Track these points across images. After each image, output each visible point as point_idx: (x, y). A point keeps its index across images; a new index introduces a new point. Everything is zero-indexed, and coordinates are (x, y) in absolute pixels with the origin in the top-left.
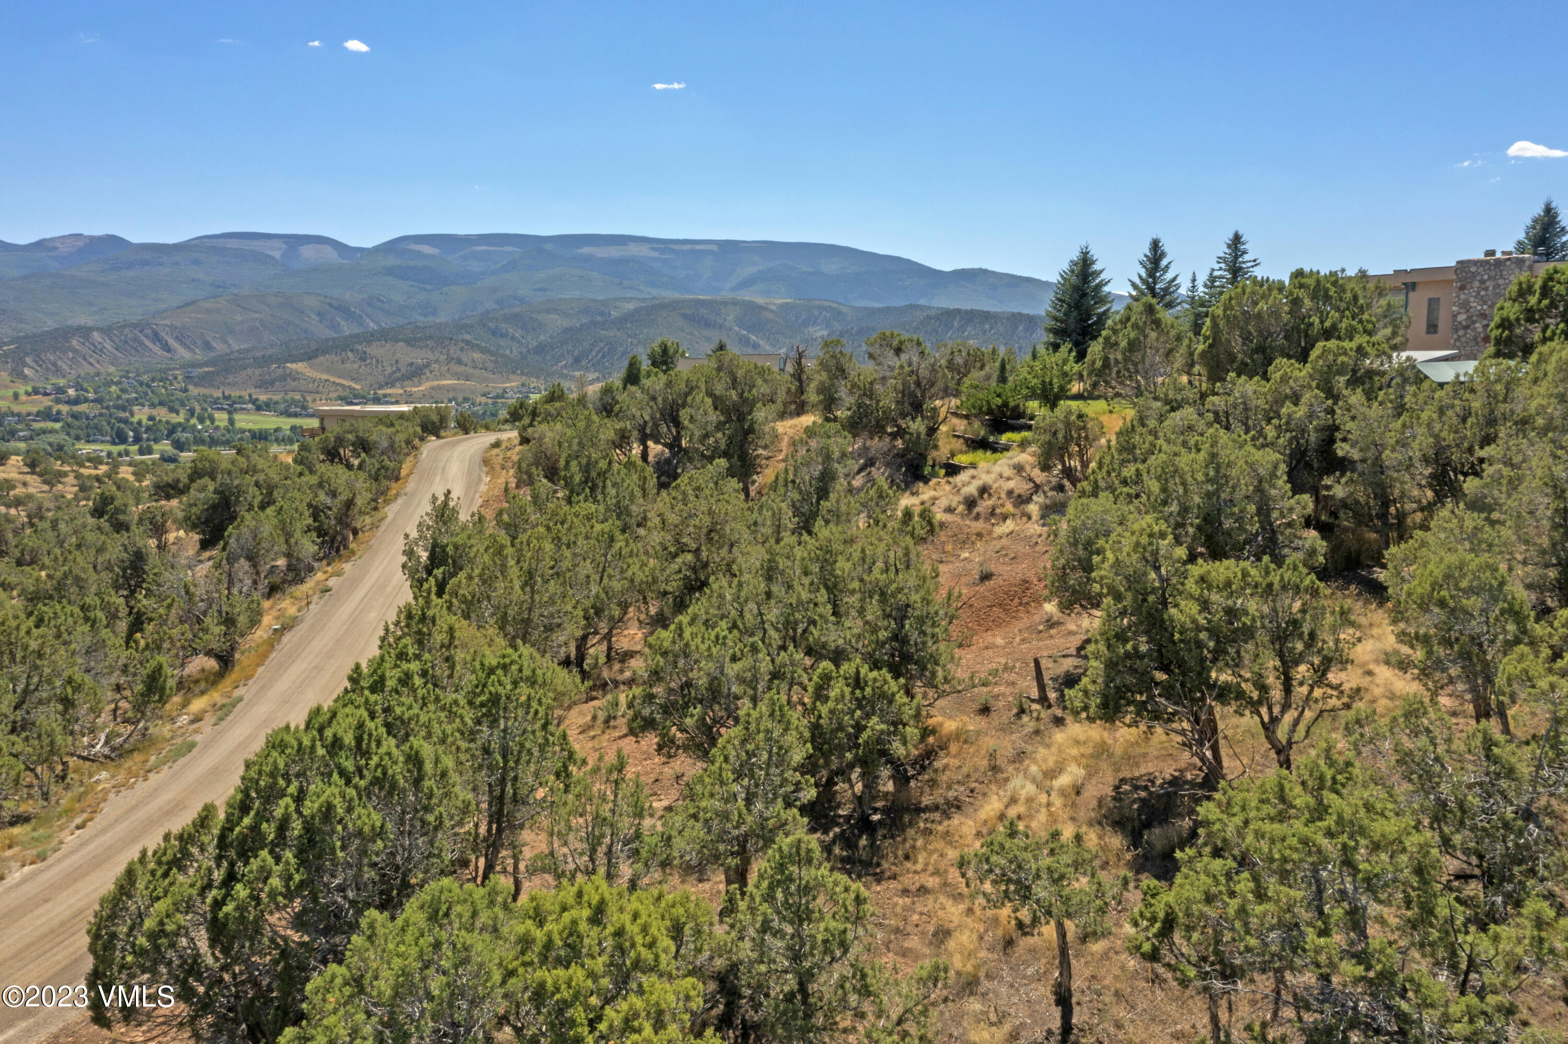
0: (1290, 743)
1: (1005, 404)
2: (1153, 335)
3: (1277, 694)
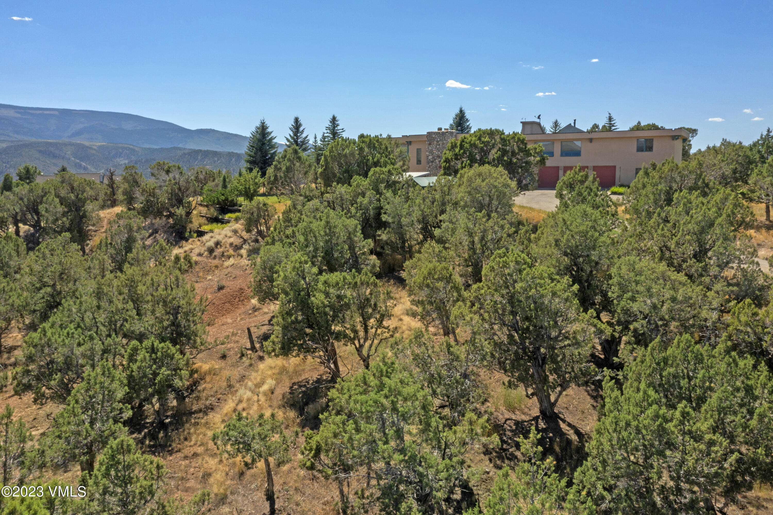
0: (369, 356)
1: (227, 199)
2: (298, 164)
3: (361, 334)
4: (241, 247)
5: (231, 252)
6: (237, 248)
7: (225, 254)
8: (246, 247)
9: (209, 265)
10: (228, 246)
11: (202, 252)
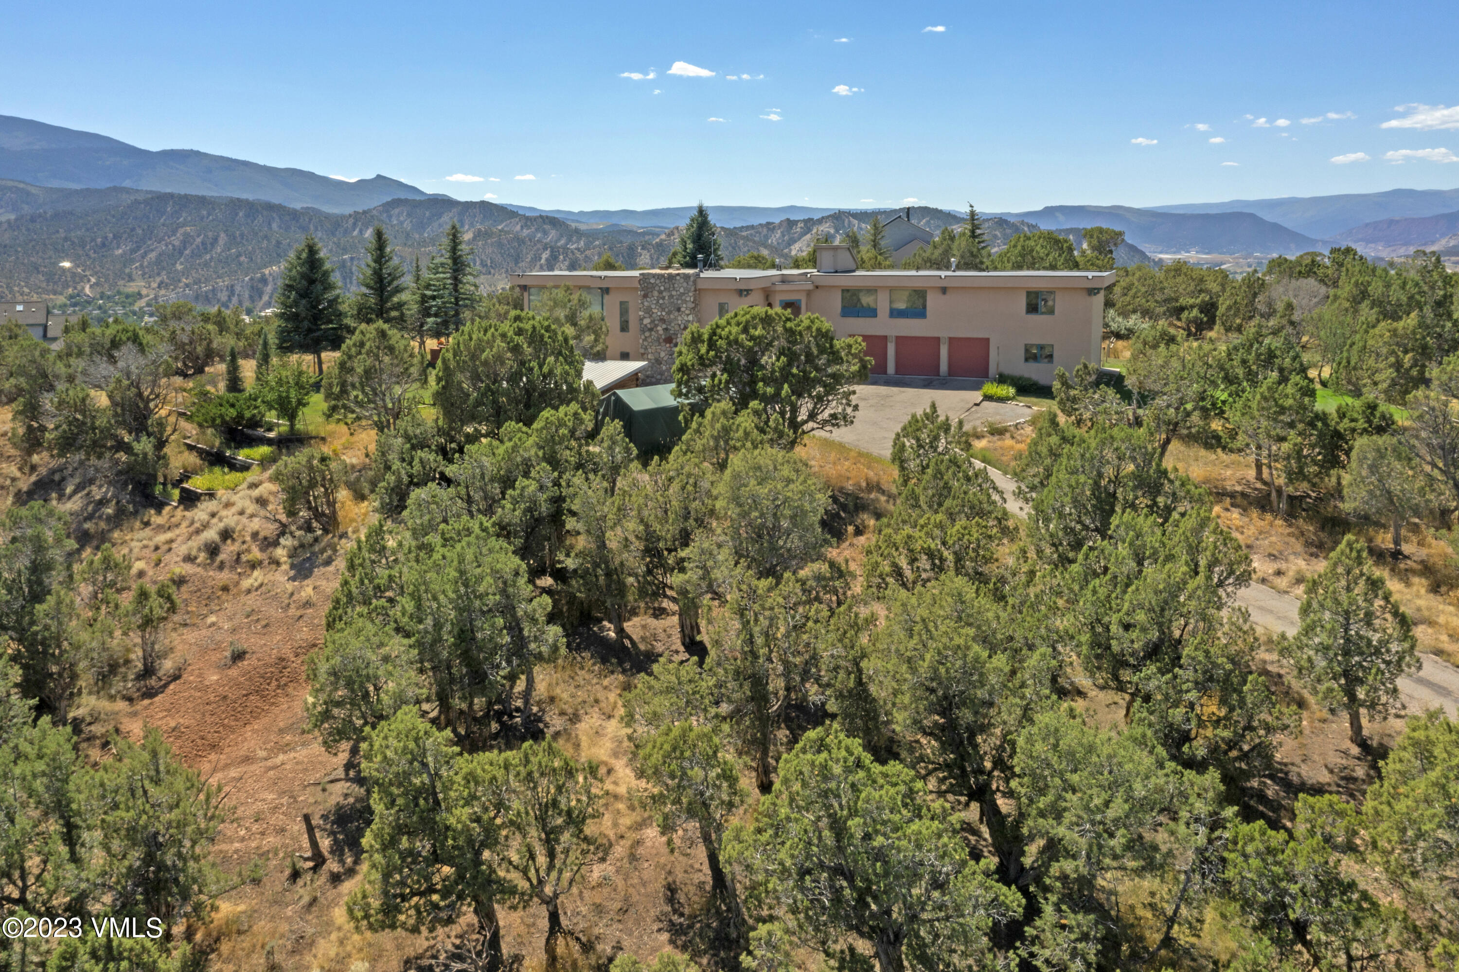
0: (556, 895)
1: (240, 416)
2: (387, 359)
3: (542, 860)
4: (276, 544)
5: (256, 553)
6: (270, 543)
7: (244, 558)
8: (287, 541)
9: (211, 583)
10: (248, 538)
11: (194, 553)
